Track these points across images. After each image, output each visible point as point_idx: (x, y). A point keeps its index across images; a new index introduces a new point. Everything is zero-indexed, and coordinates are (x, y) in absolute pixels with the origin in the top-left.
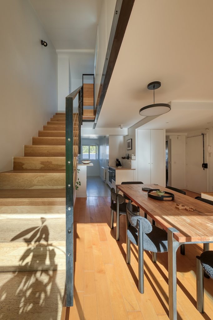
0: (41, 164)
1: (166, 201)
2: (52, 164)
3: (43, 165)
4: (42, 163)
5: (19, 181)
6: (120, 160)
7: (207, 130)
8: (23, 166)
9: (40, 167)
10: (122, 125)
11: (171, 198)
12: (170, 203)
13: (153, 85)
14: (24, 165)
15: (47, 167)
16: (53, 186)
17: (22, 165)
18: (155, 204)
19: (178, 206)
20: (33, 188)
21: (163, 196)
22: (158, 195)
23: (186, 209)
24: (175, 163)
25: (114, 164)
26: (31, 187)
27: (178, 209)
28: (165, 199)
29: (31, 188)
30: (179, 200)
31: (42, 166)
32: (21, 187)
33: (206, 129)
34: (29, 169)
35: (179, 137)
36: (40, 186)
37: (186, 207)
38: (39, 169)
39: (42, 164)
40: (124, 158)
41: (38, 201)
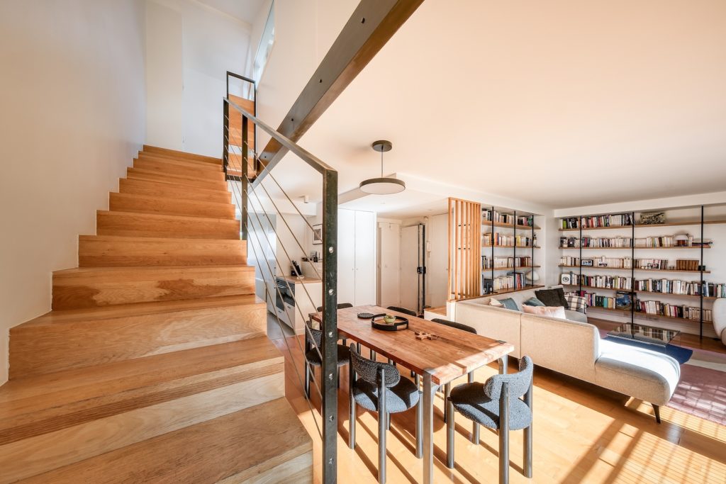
0: (159, 287)
1: (400, 330)
2: (193, 286)
3: (167, 288)
4: (163, 285)
5: (107, 342)
6: (299, 263)
7: (426, 219)
8: (95, 298)
9: (156, 295)
10: (307, 197)
11: (405, 326)
12: (405, 332)
13: (380, 145)
14: (98, 293)
15: (180, 294)
16: (215, 337)
17: (92, 294)
18: (388, 338)
19: (418, 335)
20: (156, 353)
21: (396, 324)
22: (387, 323)
23: (429, 338)
24: (386, 267)
25: (287, 273)
26: (151, 350)
27: (420, 339)
28: (399, 327)
29: (150, 354)
30: (414, 326)
31: (163, 292)
32: (114, 356)
33: (425, 217)
34: (117, 303)
35: (392, 225)
36: (180, 343)
37: (427, 335)
38: (152, 300)
39: (162, 288)
40: (305, 260)
41: (202, 380)
